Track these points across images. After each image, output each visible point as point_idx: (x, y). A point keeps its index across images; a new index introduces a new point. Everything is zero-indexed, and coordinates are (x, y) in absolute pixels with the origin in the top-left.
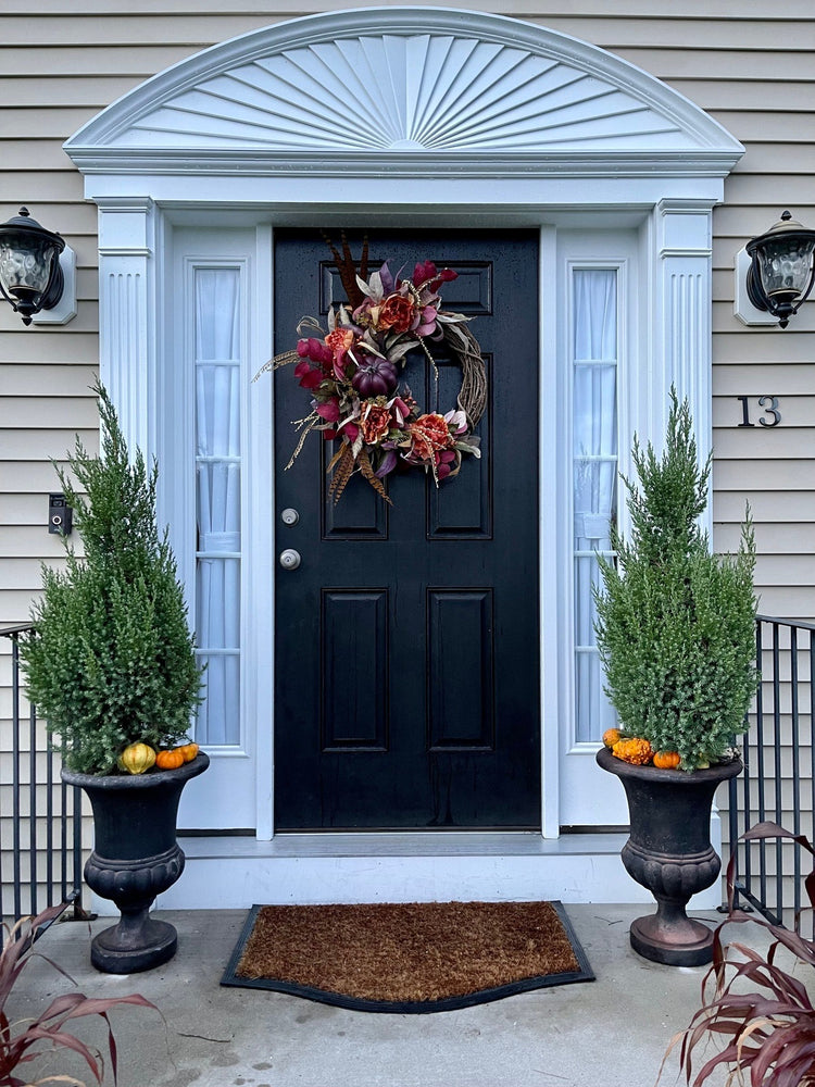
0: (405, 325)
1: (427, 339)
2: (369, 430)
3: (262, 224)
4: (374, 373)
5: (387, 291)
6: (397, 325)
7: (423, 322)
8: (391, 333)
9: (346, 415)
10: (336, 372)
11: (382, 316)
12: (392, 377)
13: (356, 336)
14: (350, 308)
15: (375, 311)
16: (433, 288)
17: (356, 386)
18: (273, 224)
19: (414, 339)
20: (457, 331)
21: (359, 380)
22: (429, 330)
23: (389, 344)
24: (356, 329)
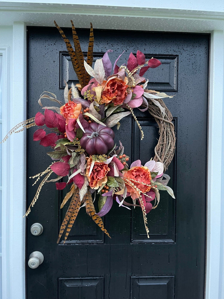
0: (121, 100)
1: (135, 110)
2: (93, 179)
3: (16, 22)
4: (97, 137)
5: (108, 74)
6: (115, 100)
7: (134, 98)
8: (110, 106)
9: (75, 169)
10: (68, 135)
11: (104, 93)
12: (111, 140)
13: (84, 107)
14: (79, 86)
15: (98, 90)
16: (142, 73)
17: (84, 146)
18: (25, 23)
19: (127, 110)
20: (157, 104)
21: (85, 142)
22: (137, 104)
23: (109, 113)
24: (83, 102)
